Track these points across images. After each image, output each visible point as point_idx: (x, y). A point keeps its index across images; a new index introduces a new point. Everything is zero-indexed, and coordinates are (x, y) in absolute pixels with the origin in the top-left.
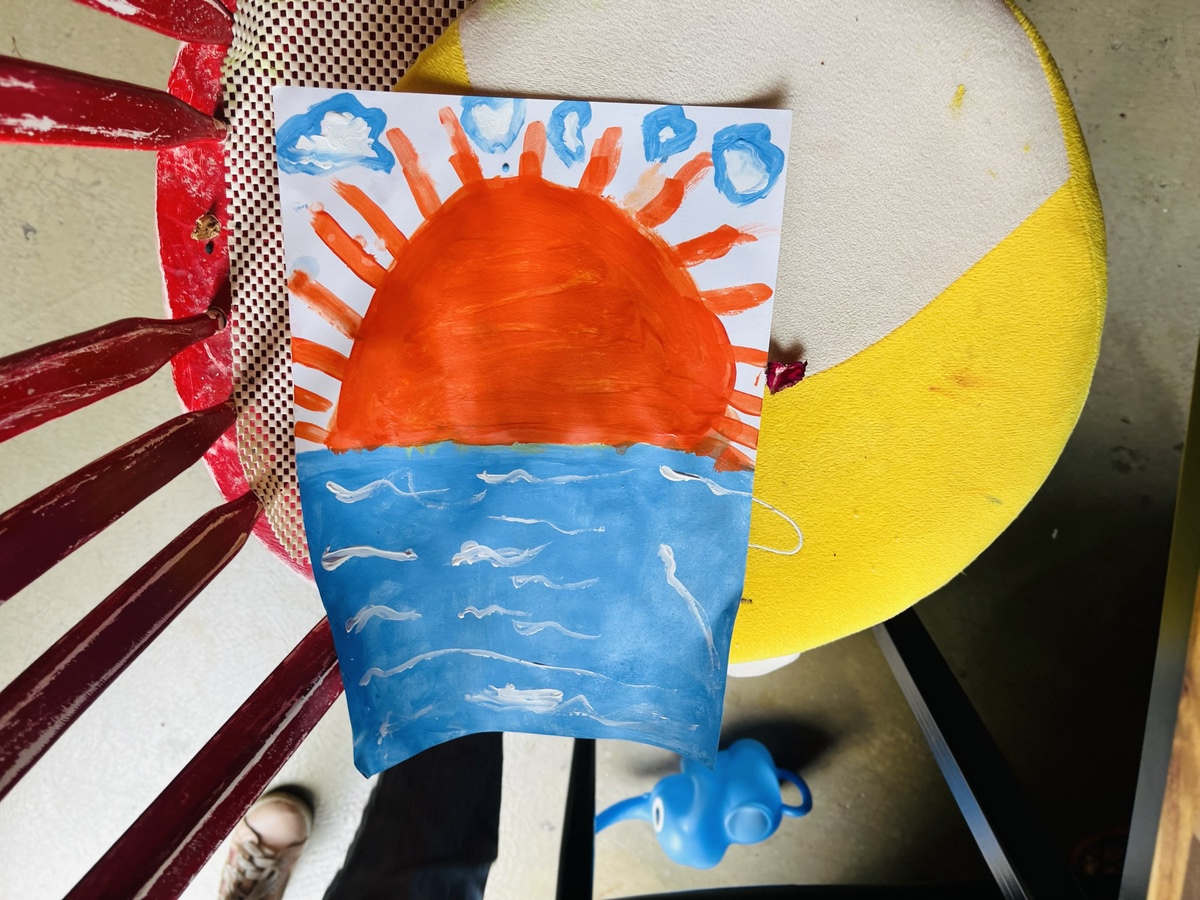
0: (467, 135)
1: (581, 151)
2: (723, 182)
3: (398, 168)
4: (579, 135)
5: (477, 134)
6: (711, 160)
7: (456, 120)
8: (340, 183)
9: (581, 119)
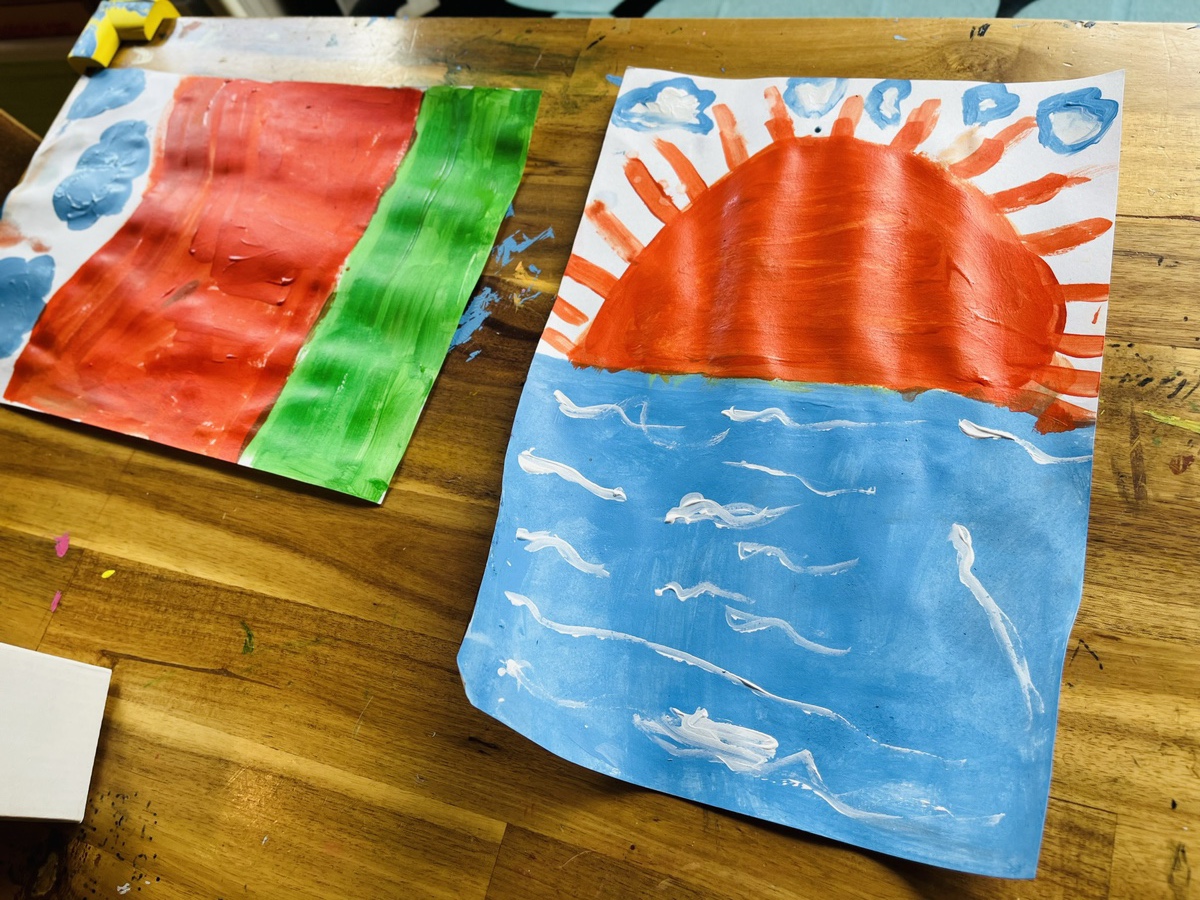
0: (787, 106)
1: (897, 118)
2: (1048, 138)
3: (716, 131)
4: (897, 105)
5: (796, 104)
6: (1035, 122)
7: (779, 95)
8: (660, 140)
9: (901, 93)
